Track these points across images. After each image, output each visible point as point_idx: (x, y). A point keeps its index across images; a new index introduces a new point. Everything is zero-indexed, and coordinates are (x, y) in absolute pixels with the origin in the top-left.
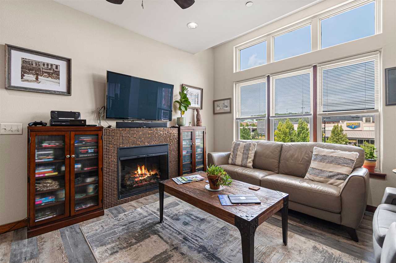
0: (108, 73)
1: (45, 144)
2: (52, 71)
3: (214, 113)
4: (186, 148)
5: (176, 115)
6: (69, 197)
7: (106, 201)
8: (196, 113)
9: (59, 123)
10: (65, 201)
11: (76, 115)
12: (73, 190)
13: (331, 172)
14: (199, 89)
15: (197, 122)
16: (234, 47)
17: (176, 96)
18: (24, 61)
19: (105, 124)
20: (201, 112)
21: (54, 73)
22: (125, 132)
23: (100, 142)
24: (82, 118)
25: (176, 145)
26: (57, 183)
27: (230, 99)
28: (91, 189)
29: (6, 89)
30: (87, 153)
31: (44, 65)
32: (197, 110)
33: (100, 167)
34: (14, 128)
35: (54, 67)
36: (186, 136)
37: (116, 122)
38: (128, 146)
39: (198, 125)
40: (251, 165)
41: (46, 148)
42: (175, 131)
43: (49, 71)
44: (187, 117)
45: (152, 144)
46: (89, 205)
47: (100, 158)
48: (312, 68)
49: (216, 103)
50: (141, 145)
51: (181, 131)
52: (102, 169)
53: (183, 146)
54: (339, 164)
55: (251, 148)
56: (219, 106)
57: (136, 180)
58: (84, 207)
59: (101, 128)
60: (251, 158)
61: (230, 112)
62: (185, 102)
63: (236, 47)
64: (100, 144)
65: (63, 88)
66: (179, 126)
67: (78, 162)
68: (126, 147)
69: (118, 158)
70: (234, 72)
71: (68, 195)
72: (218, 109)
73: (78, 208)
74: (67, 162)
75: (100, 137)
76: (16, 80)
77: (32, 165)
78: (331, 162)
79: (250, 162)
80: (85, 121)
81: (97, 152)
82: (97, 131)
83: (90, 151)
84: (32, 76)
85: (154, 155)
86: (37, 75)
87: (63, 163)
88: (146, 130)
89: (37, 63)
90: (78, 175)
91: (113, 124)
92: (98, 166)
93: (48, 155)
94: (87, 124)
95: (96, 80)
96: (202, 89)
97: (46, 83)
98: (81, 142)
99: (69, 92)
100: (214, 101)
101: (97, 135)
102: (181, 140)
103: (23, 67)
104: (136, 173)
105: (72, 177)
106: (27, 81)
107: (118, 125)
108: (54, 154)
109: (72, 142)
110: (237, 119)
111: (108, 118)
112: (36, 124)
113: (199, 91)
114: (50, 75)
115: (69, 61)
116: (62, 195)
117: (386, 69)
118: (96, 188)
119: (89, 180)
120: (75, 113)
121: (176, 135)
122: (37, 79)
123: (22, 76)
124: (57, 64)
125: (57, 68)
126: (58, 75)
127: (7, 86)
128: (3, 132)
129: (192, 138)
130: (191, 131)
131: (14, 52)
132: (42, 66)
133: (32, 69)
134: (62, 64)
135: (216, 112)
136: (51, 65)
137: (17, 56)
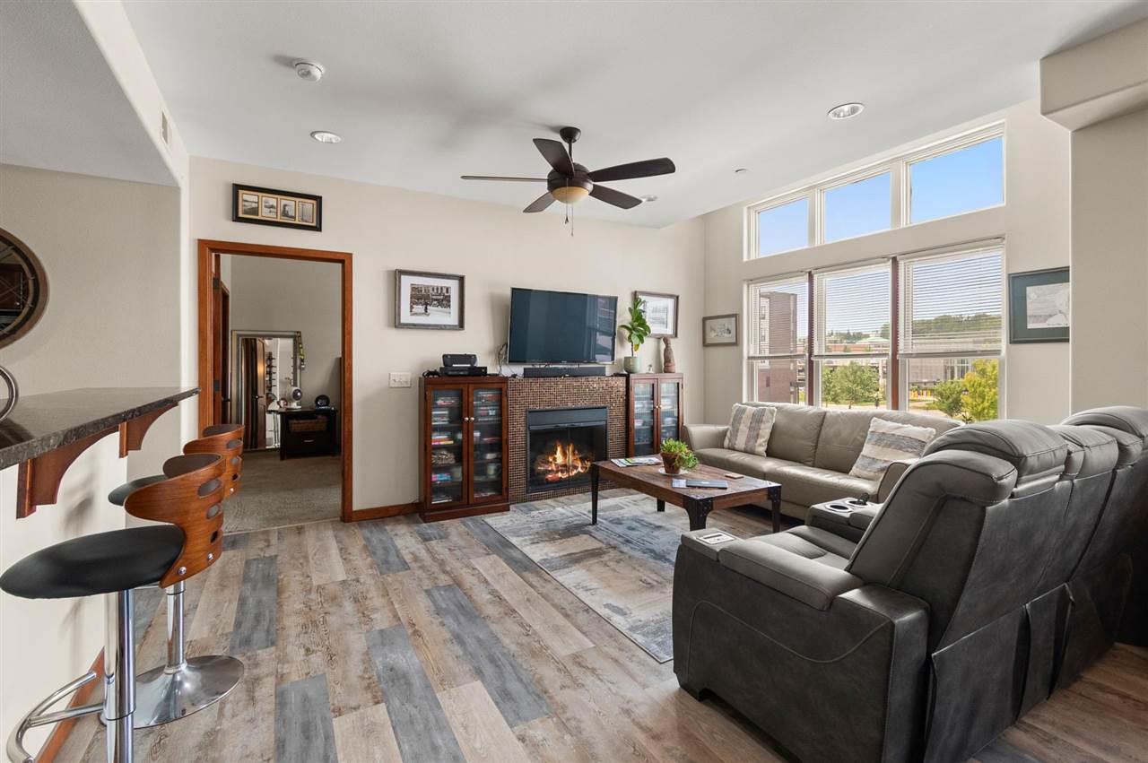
0: (513, 289)
1: (440, 402)
2: (442, 297)
3: (705, 345)
4: (640, 416)
5: (623, 352)
6: (467, 476)
7: (512, 492)
8: (663, 346)
9: (456, 373)
10: (462, 482)
11: (470, 358)
12: (471, 467)
13: (886, 461)
14: (671, 296)
15: (665, 365)
16: (745, 209)
17: (624, 317)
18: (414, 289)
19: (507, 371)
20: (673, 343)
21: (444, 301)
22: (536, 385)
23: (504, 399)
24: (479, 364)
25: (623, 409)
26: (453, 456)
27: (735, 316)
28: (492, 469)
29: (396, 327)
30: (488, 415)
31: (433, 290)
32: (666, 341)
33: (504, 437)
34: (403, 379)
35: (444, 291)
36: (640, 389)
37: (525, 369)
38: (542, 408)
39: (667, 370)
40: (762, 449)
41: (441, 407)
42: (621, 382)
43: (439, 297)
44: (644, 357)
45: (579, 406)
46: (489, 494)
47: (504, 424)
48: (891, 261)
49: (708, 322)
50: (561, 407)
51: (632, 383)
52: (507, 441)
53: (636, 411)
54: (901, 449)
55: (764, 419)
56: (714, 330)
58: (483, 495)
59: (505, 379)
60: (764, 437)
61: (736, 343)
62: (639, 326)
63: (749, 208)
64: (504, 404)
65: (454, 320)
66: (627, 373)
67: (478, 428)
68: (538, 408)
69: (527, 426)
70: (745, 259)
71: (466, 473)
72: (712, 337)
73: (476, 496)
74: (465, 427)
75: (504, 392)
76: (406, 317)
77: (426, 428)
78: (888, 446)
79: (761, 445)
80: (485, 368)
81: (500, 414)
82: (500, 383)
83: (491, 412)
84: (420, 306)
85: (582, 425)
86: (426, 304)
87: (460, 429)
88: (569, 381)
89: (427, 288)
90: (477, 447)
91: (519, 370)
92: (501, 436)
93: (442, 416)
94: (488, 372)
95: (494, 301)
96: (678, 297)
97: (437, 316)
98: (480, 399)
99: (461, 325)
100: (705, 319)
101: (501, 389)
102: (632, 399)
103: (412, 297)
104: (551, 460)
105: (471, 449)
106: (416, 314)
107: (527, 374)
108: (450, 416)
109: (470, 400)
110: (749, 358)
111: (513, 360)
112: (430, 373)
113: (671, 302)
114: (440, 303)
115: (461, 279)
116: (458, 473)
117: (1009, 275)
118: (499, 471)
119: (489, 456)
120: (470, 356)
121: (623, 390)
122: (426, 309)
123: (412, 308)
124: (447, 286)
125: (447, 292)
126: (449, 301)
127: (397, 324)
128: (392, 385)
129: (654, 397)
130: (652, 381)
131: (403, 278)
132: (431, 291)
133: (421, 297)
134: (453, 286)
135: (708, 341)
136: (442, 289)
137: (407, 282)
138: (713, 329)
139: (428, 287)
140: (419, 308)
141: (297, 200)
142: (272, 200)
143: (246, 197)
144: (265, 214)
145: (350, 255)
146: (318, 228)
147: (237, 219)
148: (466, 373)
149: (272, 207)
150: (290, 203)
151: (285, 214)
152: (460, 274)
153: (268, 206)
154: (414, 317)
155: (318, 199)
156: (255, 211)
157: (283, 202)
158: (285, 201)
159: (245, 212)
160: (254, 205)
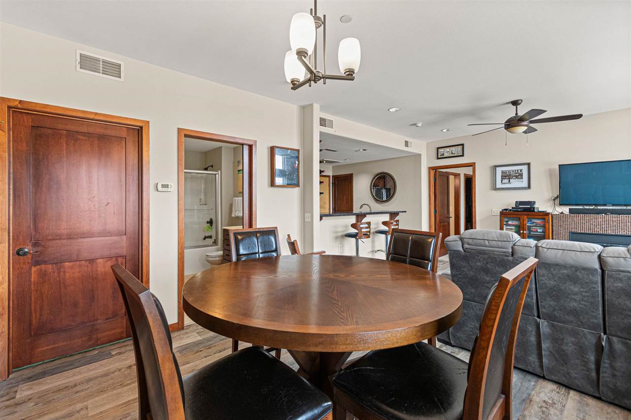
0: (560, 165)
1: (510, 222)
2: (518, 174)
18: (503, 172)
19: (557, 210)
21: (519, 176)
22: (578, 218)
23: (547, 224)
24: (535, 206)
30: (537, 231)
31: (513, 171)
35: (519, 171)
37: (571, 209)
38: (582, 232)
43: (516, 175)
47: (547, 236)
50: (600, 233)
64: (547, 227)
65: (525, 184)
68: (579, 232)
74: (522, 235)
75: (546, 221)
76: (499, 185)
80: (538, 208)
81: (544, 232)
82: (544, 216)
83: (539, 230)
86: (509, 179)
88: (609, 217)
89: (509, 171)
91: (566, 210)
93: (511, 229)
94: (540, 210)
95: (551, 173)
97: (515, 183)
98: (533, 223)
99: (529, 187)
101: (544, 219)
103: (502, 176)
106: (504, 183)
107: (571, 211)
108: (515, 230)
109: (525, 223)
111: (561, 204)
114: (517, 177)
115: (529, 165)
120: (531, 202)
122: (509, 181)
123: (502, 181)
124: (521, 168)
125: (521, 171)
126: (522, 176)
127: (495, 189)
128: (493, 214)
131: (497, 168)
132: (512, 172)
133: (506, 176)
134: (525, 169)
136: (518, 170)
137: (499, 171)
139: (510, 170)
140: (506, 181)
141: (456, 147)
142: (448, 149)
143: (440, 151)
144: (446, 155)
145: (475, 163)
146: (463, 155)
147: (438, 158)
148: (522, 210)
149: (448, 152)
150: (453, 149)
151: (452, 153)
152: (528, 162)
153: (446, 152)
154: (504, 185)
155: (463, 145)
156: (443, 154)
157: (451, 149)
159: (441, 156)
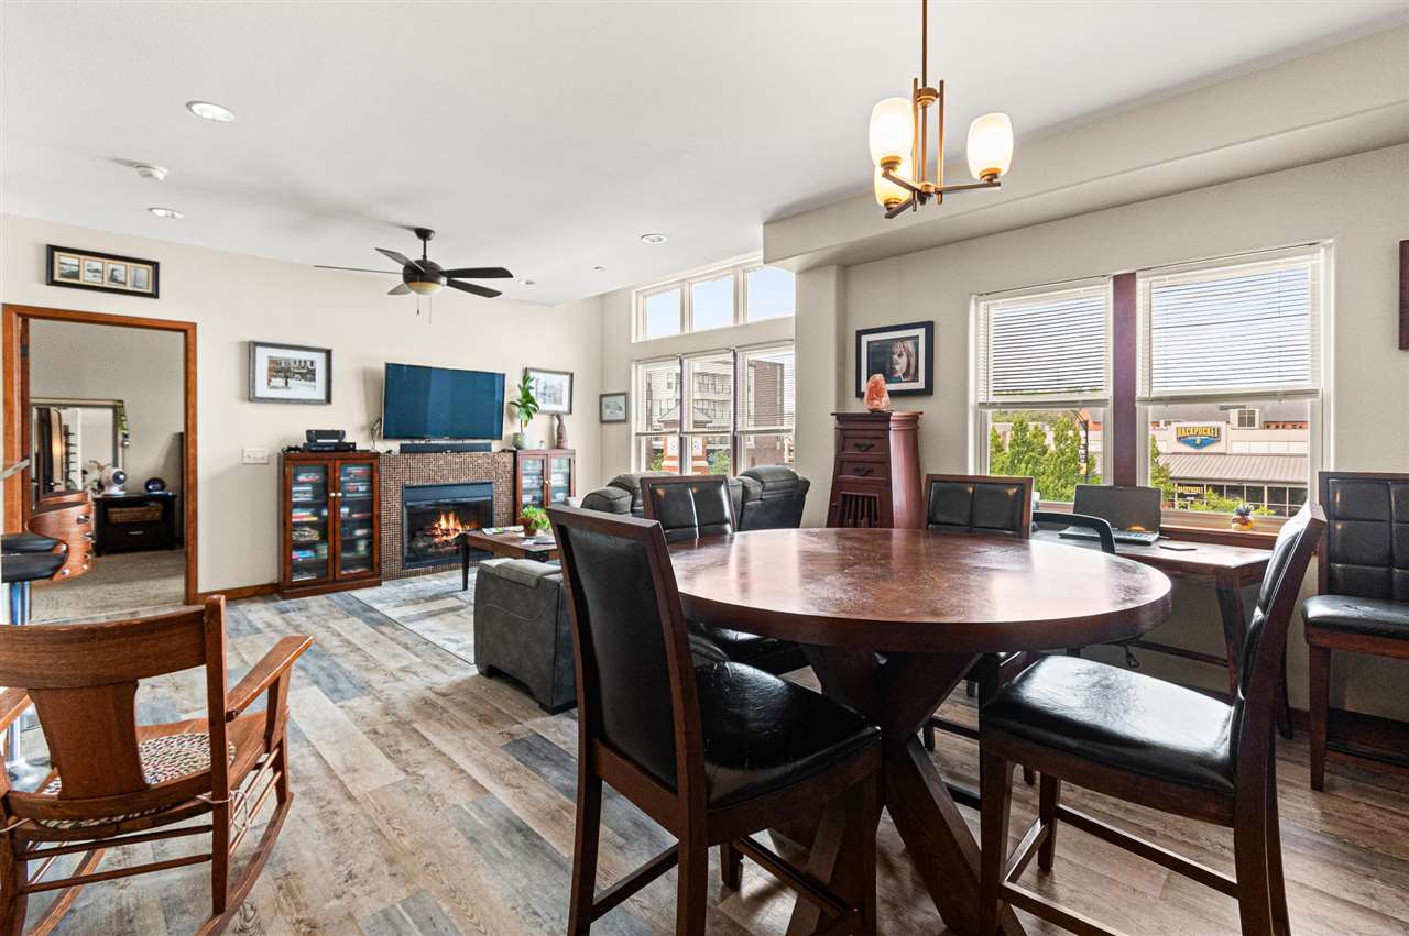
0: (388, 366)
1: (302, 478)
2: (305, 371)
3: (602, 422)
4: (528, 491)
5: (509, 429)
6: (333, 553)
7: (385, 569)
8: (556, 422)
9: (320, 448)
10: (327, 560)
11: (338, 434)
12: (338, 544)
14: (566, 373)
15: (558, 442)
16: (634, 292)
17: (512, 393)
18: (272, 361)
19: (381, 447)
20: (566, 420)
21: (309, 375)
22: (414, 461)
23: (376, 475)
24: (348, 440)
25: (510, 485)
26: (317, 533)
27: (624, 394)
28: (362, 546)
29: (250, 400)
30: (357, 491)
31: (295, 362)
32: (558, 417)
33: (376, 513)
34: (260, 456)
35: (309, 364)
36: (529, 467)
37: (401, 446)
38: (420, 484)
39: (559, 446)
41: (303, 483)
42: (508, 458)
43: (301, 371)
44: (533, 433)
45: (462, 481)
46: (359, 570)
47: (376, 498)
49: (605, 400)
50: (442, 482)
51: (519, 458)
52: (379, 516)
53: (524, 487)
57: (437, 540)
58: (352, 571)
59: (377, 455)
61: (626, 421)
62: (528, 403)
63: (637, 292)
64: (376, 479)
65: (320, 394)
66: (515, 451)
67: (345, 504)
68: (415, 484)
69: (404, 502)
70: (633, 340)
71: (332, 551)
72: (607, 415)
73: (344, 572)
74: (331, 502)
75: (375, 468)
76: (262, 390)
77: (286, 505)
80: (354, 444)
81: (371, 490)
82: (371, 459)
83: (361, 489)
84: (279, 380)
85: (464, 500)
86: (287, 377)
87: (325, 505)
88: (451, 457)
89: (287, 361)
90: (344, 523)
91: (395, 446)
92: (372, 511)
93: (305, 492)
94: (357, 448)
95: (367, 377)
96: (572, 375)
97: (299, 389)
98: (348, 475)
99: (328, 400)
100: (602, 396)
101: (372, 465)
102: (519, 475)
103: (270, 369)
104: (437, 527)
105: (338, 525)
106: (274, 387)
107: (404, 449)
108: (313, 492)
109: (337, 476)
110: (638, 434)
111: (387, 437)
112: (290, 449)
113: (567, 378)
114: (303, 376)
115: (328, 353)
116: (324, 551)
118: (370, 546)
119: (359, 532)
120: (338, 432)
121: (510, 466)
122: (286, 383)
123: (270, 381)
124: (312, 359)
125: (312, 365)
126: (314, 375)
127: (252, 398)
128: (246, 460)
129: (543, 474)
130: (541, 457)
131: (258, 349)
132: (292, 364)
133: (280, 371)
134: (320, 359)
135: (605, 418)
136: (305, 362)
137: (263, 355)
138: (608, 407)
139: (289, 360)
140: (280, 382)
141: (128, 264)
142: (97, 264)
143: (63, 259)
144: (87, 278)
145: (194, 325)
146: (155, 295)
147: (52, 282)
148: (332, 448)
149: (97, 271)
150: (120, 267)
151: (113, 279)
152: (328, 347)
153: (89, 270)
154: (273, 391)
155: (155, 265)
156: (76, 275)
157: (111, 266)
158: (112, 265)
159: (63, 276)
160: (75, 269)
